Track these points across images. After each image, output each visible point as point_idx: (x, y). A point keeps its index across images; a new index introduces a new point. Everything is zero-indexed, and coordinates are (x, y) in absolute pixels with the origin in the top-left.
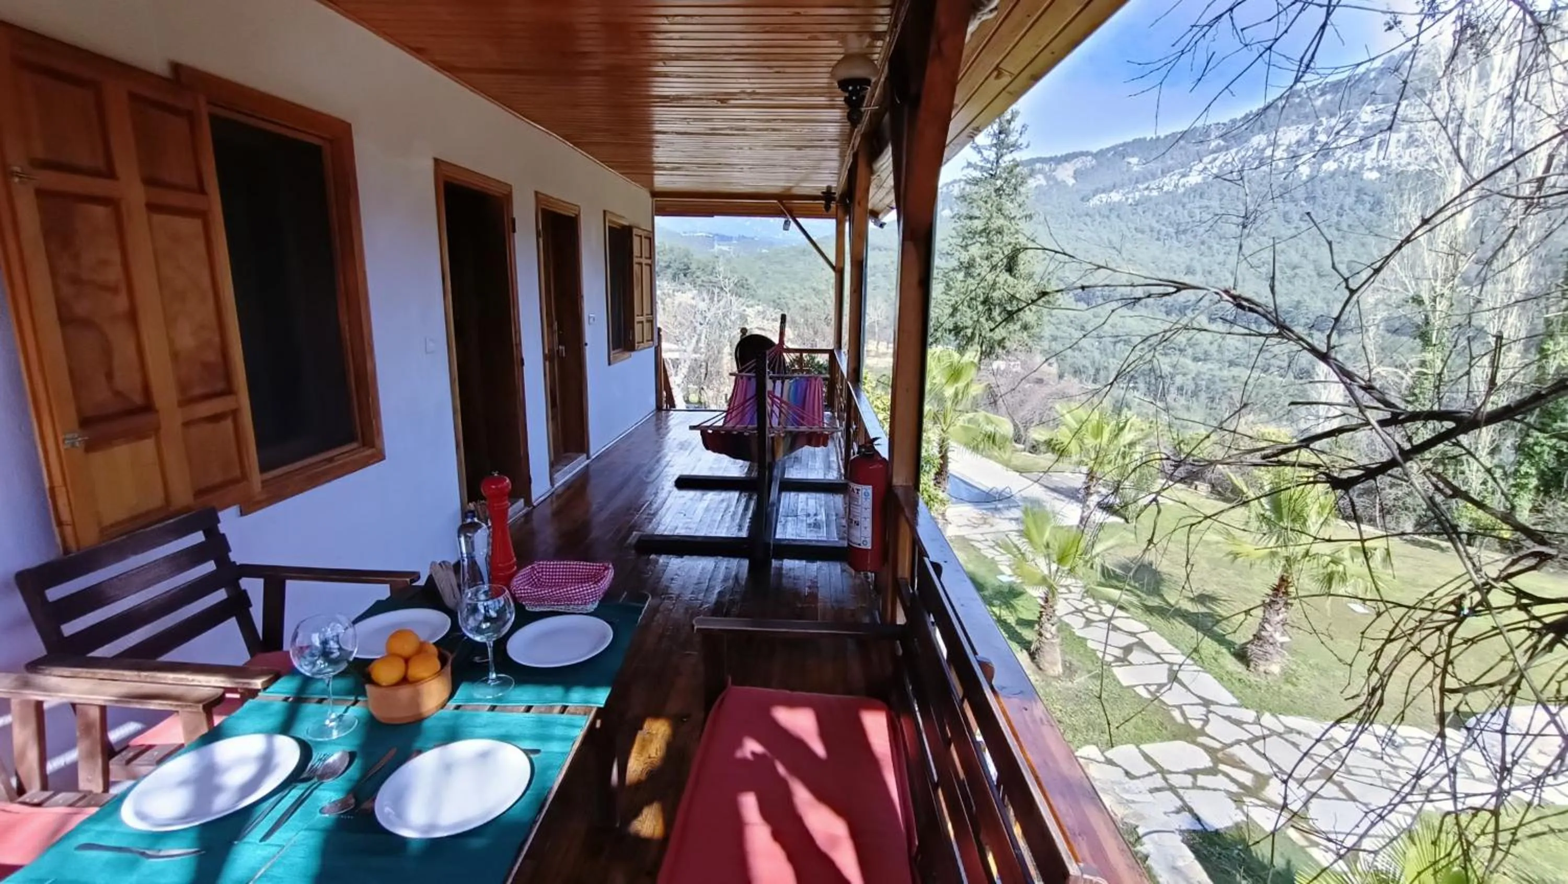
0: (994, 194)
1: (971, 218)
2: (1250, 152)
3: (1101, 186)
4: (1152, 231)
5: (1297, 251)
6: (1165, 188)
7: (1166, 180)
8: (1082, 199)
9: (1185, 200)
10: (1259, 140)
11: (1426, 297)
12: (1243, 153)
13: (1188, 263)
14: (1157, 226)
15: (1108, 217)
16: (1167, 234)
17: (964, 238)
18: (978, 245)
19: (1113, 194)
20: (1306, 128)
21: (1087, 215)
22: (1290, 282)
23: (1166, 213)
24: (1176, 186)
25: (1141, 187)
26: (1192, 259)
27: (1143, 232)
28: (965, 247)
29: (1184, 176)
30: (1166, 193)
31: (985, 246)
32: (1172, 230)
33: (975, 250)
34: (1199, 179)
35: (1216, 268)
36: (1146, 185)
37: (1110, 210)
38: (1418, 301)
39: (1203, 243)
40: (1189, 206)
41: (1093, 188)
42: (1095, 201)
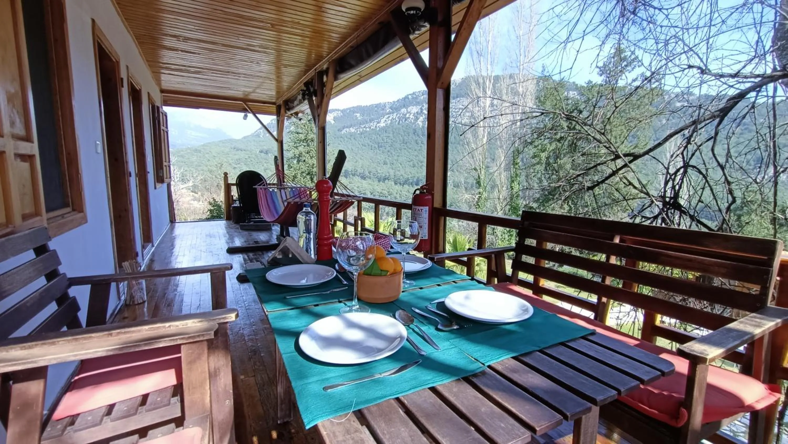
0: (308, 122)
1: (298, 133)
2: (401, 115)
3: (346, 125)
4: (369, 145)
5: (422, 156)
6: (372, 127)
7: (372, 124)
8: (338, 130)
9: (380, 133)
10: (404, 110)
11: (478, 168)
12: (399, 115)
13: (384, 159)
14: (371, 144)
15: (350, 139)
16: (375, 147)
17: (295, 143)
18: (303, 146)
19: (351, 129)
20: (419, 107)
21: (341, 137)
22: (421, 168)
23: (373, 138)
24: (376, 127)
25: (362, 126)
26: (385, 158)
27: (365, 146)
28: (296, 147)
29: (378, 123)
30: (373, 129)
31: (306, 147)
32: (377, 146)
33: (301, 149)
34: (384, 125)
35: (395, 161)
36: (364, 126)
37: (351, 136)
38: (475, 169)
39: (389, 151)
40: (381, 136)
41: (343, 125)
42: (344, 131)
